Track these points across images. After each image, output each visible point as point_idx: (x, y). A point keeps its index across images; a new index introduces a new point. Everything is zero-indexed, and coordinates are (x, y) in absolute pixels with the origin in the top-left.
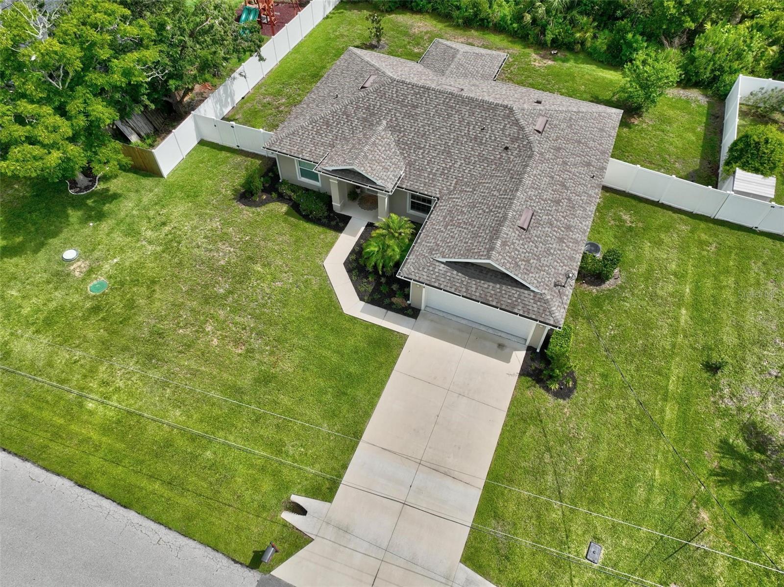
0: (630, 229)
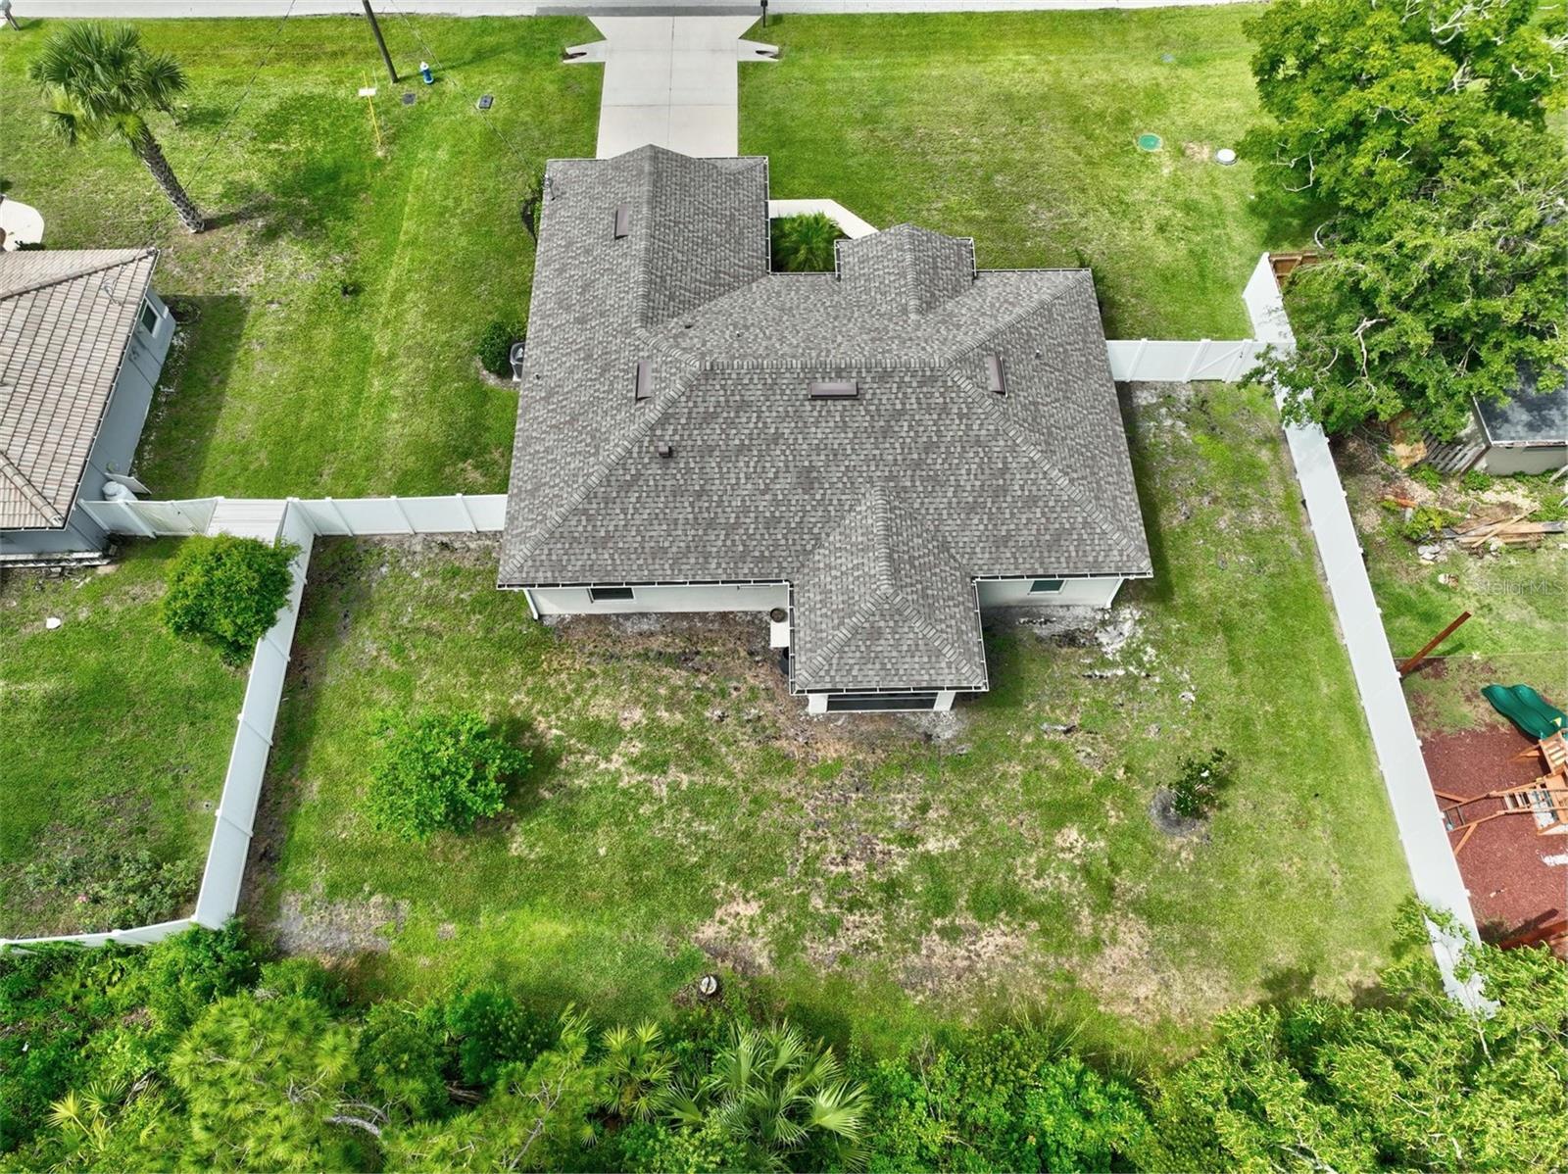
0: (465, 456)
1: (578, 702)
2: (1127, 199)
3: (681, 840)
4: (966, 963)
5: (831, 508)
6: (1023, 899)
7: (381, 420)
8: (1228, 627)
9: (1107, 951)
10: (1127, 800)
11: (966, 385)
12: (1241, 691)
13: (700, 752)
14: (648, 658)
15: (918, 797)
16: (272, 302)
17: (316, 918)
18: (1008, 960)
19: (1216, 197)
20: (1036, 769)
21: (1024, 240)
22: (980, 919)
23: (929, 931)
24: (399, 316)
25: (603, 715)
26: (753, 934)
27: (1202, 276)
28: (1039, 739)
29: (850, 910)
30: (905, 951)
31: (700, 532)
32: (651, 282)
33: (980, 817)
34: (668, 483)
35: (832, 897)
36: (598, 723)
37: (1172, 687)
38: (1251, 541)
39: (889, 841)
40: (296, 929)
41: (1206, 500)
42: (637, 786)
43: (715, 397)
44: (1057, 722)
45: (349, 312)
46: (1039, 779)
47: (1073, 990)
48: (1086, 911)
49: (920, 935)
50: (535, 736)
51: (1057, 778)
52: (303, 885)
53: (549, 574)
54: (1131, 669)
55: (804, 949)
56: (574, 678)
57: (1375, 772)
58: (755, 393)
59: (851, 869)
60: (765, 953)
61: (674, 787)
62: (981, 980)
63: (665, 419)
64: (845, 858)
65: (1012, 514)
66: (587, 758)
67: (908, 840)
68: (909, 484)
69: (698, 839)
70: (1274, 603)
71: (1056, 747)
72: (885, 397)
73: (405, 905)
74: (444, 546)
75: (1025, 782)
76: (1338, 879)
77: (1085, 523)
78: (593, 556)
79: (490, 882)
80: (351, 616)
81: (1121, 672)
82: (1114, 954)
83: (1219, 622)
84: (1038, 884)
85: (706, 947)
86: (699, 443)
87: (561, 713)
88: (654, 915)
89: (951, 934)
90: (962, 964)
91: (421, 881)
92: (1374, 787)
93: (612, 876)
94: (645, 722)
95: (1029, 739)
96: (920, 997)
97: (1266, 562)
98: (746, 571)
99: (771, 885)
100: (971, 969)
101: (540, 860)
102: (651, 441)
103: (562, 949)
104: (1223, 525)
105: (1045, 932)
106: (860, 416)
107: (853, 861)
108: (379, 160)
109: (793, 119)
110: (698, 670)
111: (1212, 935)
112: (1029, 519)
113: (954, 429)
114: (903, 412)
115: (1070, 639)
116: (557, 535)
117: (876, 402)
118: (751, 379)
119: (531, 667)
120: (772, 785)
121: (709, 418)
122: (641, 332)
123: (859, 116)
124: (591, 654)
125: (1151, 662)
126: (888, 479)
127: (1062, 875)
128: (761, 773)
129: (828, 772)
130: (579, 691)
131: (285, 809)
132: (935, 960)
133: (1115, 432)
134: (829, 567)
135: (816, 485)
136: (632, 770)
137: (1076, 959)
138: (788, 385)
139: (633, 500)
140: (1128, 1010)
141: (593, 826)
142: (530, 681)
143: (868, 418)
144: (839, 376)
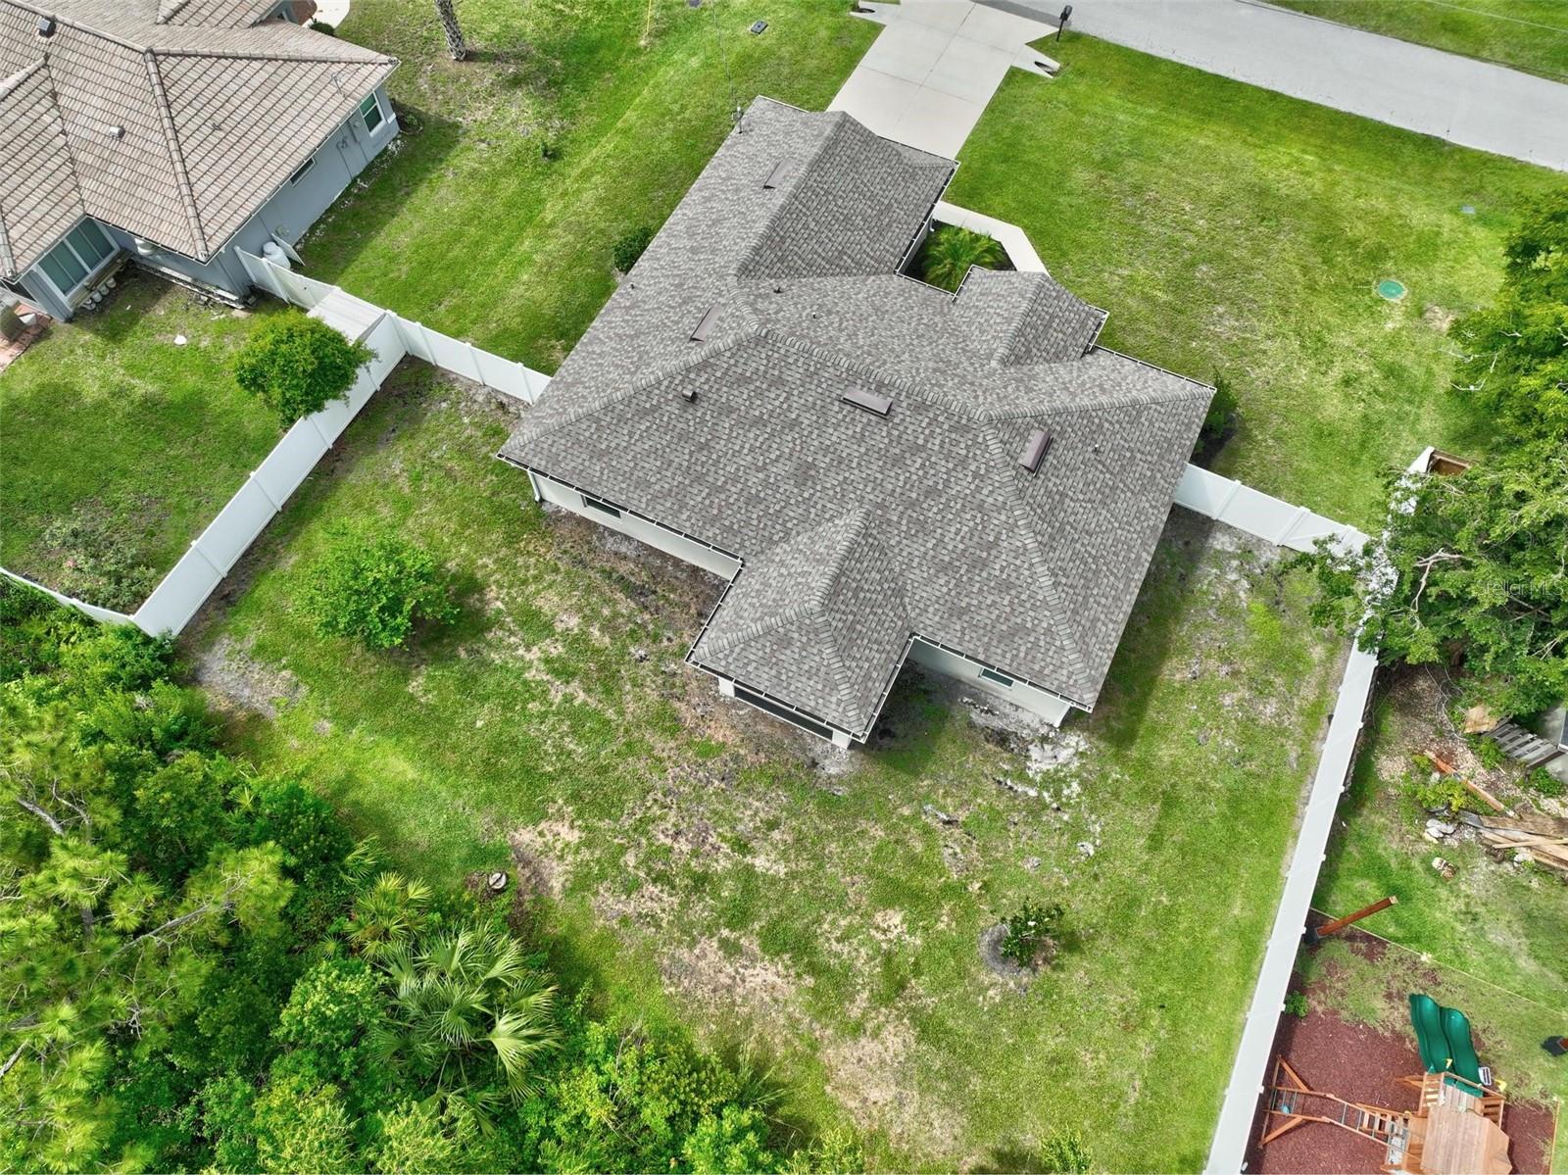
1: (532, 588)
2: (1329, 339)
3: (548, 747)
4: (729, 981)
5: (813, 510)
6: (814, 952)
7: (513, 277)
8: (1170, 802)
9: (863, 1041)
10: (966, 914)
11: (995, 447)
12: (1145, 869)
13: (607, 679)
14: (610, 577)
15: (773, 812)
16: (483, 141)
17: (234, 666)
18: (767, 999)
19: (1429, 372)
20: (896, 842)
21: (1192, 338)
22: (764, 949)
23: (711, 936)
24: (579, 191)
25: (546, 609)
26: (561, 858)
27: (1363, 445)
28: (916, 816)
29: (654, 881)
30: (680, 942)
31: (687, 482)
32: (769, 238)
33: (819, 860)
34: (680, 425)
35: (645, 862)
36: (537, 613)
37: (1077, 832)
38: (1249, 731)
39: (724, 839)
40: (216, 667)
41: (1226, 669)
42: (539, 683)
43: (757, 362)
44: (943, 808)
45: (539, 173)
46: (894, 852)
47: (812, 1057)
48: (866, 994)
49: (702, 935)
50: (481, 600)
51: (912, 860)
52: (241, 634)
53: (543, 463)
54: (1045, 794)
55: (597, 893)
56: (540, 566)
57: (1239, 1018)
58: (794, 375)
59: (676, 846)
60: (562, 879)
61: (569, 699)
62: (734, 1003)
63: (704, 366)
64: (678, 833)
65: (981, 590)
66: (513, 639)
67: (742, 846)
68: (895, 519)
69: (562, 754)
70: (1235, 802)
71: (927, 831)
72: (912, 427)
73: (304, 690)
74: (502, 406)
75: (879, 849)
76: (1133, 1097)
77: (1048, 631)
78: (587, 463)
79: (378, 703)
80: (398, 432)
81: (1033, 793)
82: (868, 1046)
83: (1164, 793)
84: (836, 947)
85: (515, 848)
86: (724, 400)
87: (513, 591)
88: (489, 799)
89: (730, 949)
90: (724, 979)
91: (326, 675)
92: (1230, 1031)
93: (475, 749)
94: (576, 631)
95: (906, 811)
96: (672, 989)
97: (1251, 758)
98: (710, 534)
99: (601, 824)
100: (729, 989)
101: (427, 705)
102: (682, 381)
103: (401, 789)
104: (1227, 701)
105: (815, 992)
106: (880, 436)
107: (682, 840)
108: (639, 49)
109: (1031, 138)
110: (646, 608)
111: (974, 1080)
112: (994, 602)
113: (963, 485)
114: (923, 448)
115: (1002, 738)
116: (566, 431)
117: (901, 428)
118: (797, 360)
119: (511, 540)
120: (652, 738)
121: (743, 380)
122: (731, 280)
123: (1098, 157)
124: (565, 552)
125: (1069, 797)
126: (878, 506)
127: (863, 951)
128: (647, 722)
129: (707, 751)
130: (537, 579)
131: (261, 567)
132: (702, 964)
133: (1138, 557)
134: (782, 563)
135: (810, 483)
136: (542, 667)
137: (830, 1032)
138: (827, 379)
139: (643, 427)
140: (852, 1104)
141: (486, 698)
142: (504, 551)
143: (886, 441)
144: (878, 390)
